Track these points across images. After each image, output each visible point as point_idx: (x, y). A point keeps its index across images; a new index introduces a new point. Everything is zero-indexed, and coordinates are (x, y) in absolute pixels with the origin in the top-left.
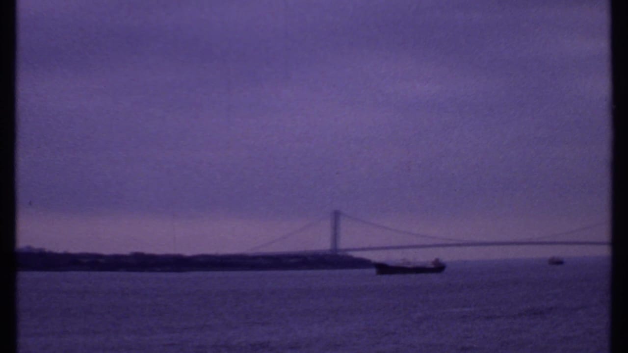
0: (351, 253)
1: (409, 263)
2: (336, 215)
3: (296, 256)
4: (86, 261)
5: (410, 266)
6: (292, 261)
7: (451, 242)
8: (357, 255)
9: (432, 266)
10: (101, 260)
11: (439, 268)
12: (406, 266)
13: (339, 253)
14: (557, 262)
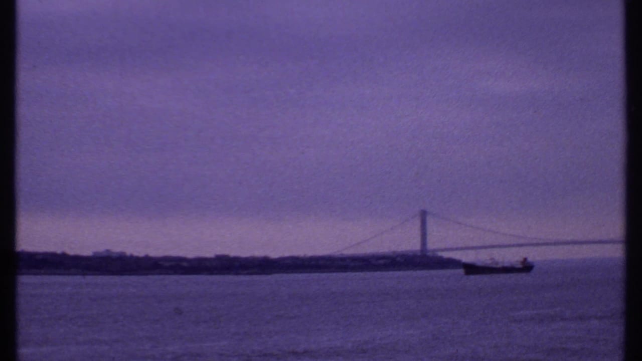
0: (440, 254)
1: (497, 263)
2: (424, 215)
3: (383, 257)
4: (167, 264)
5: (499, 266)
6: (381, 262)
7: (541, 242)
8: (446, 255)
9: (520, 266)
10: (185, 264)
11: (527, 267)
12: (494, 266)
13: (429, 254)
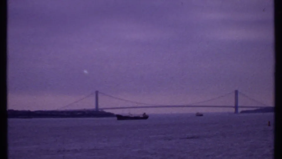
1: (132, 115)
2: (97, 93)
5: (133, 116)
6: (79, 114)
8: (107, 111)
11: (145, 117)
13: (100, 110)
14: (200, 115)
